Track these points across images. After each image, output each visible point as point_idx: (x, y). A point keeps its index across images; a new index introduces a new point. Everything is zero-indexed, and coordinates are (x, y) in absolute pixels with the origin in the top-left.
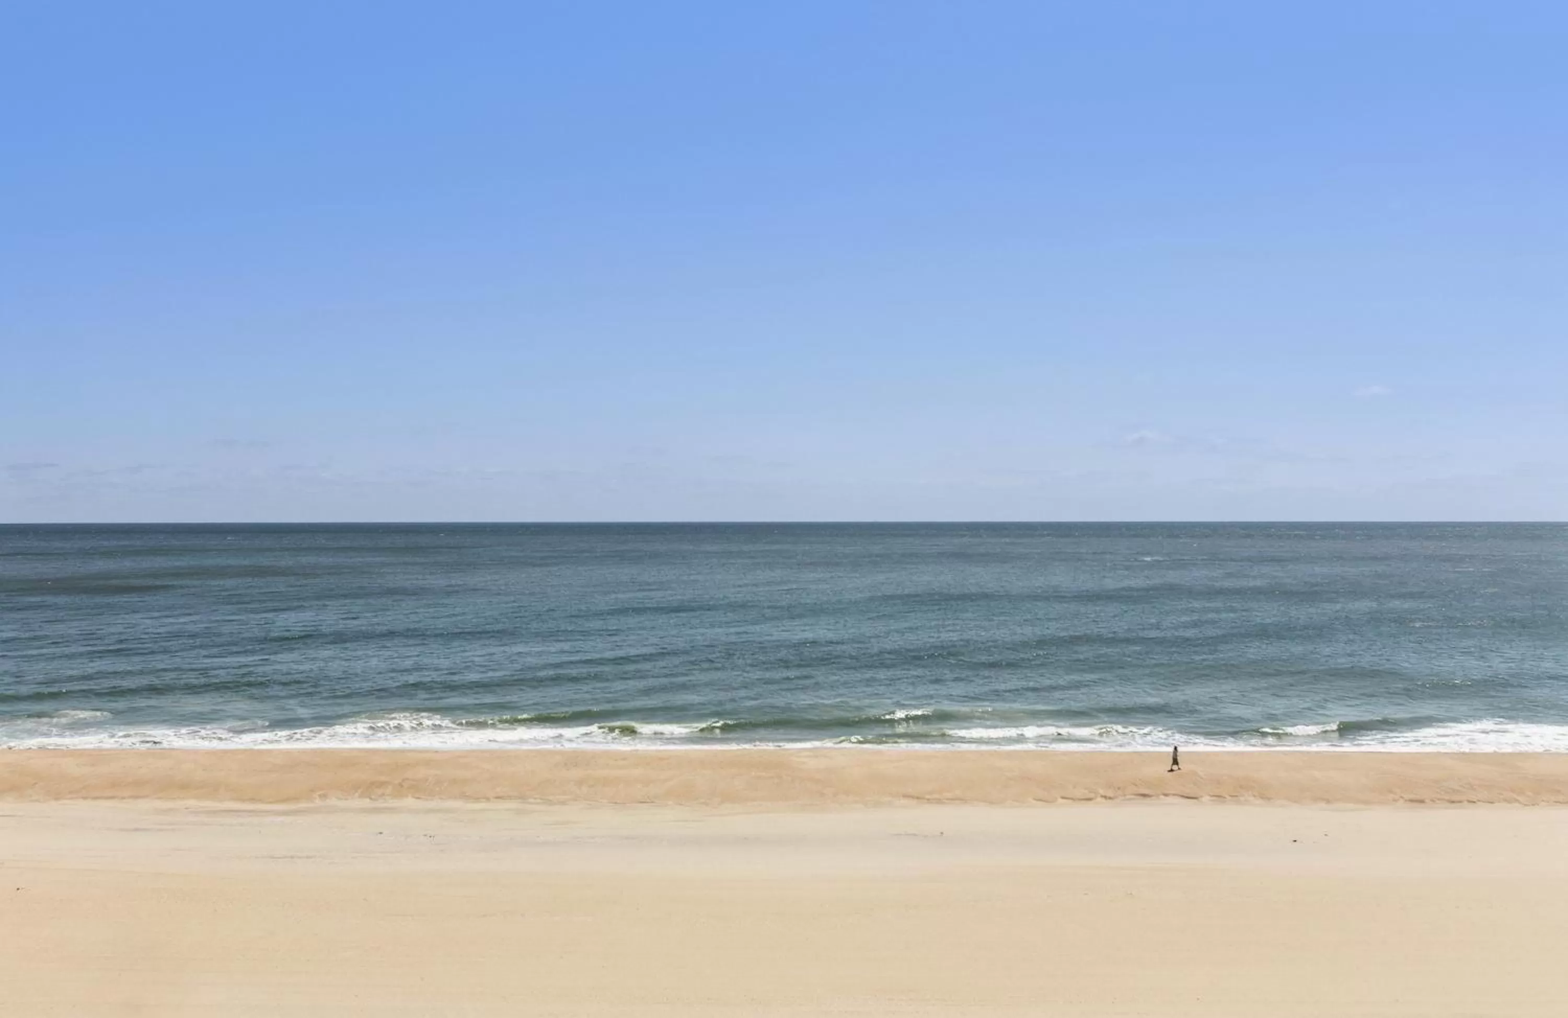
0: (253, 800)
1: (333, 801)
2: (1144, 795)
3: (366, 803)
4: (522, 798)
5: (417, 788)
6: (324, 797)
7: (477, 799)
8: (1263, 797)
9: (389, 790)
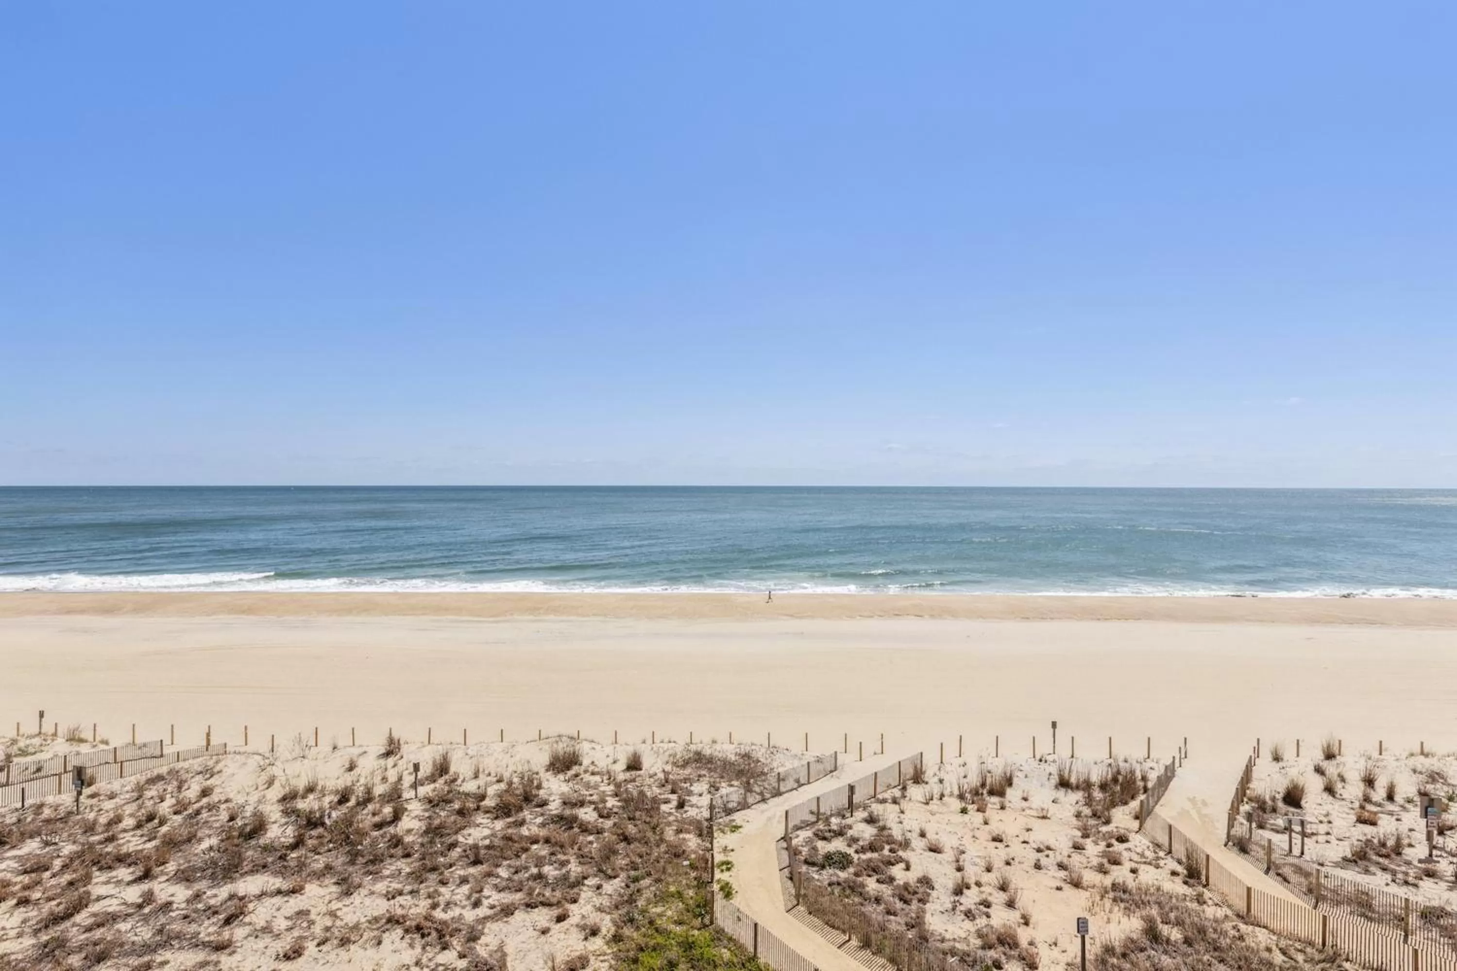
0: (479, 616)
1: (516, 617)
2: (897, 615)
3: (531, 617)
4: (605, 615)
5: (555, 610)
6: (512, 614)
7: (584, 616)
8: (953, 616)
9: (541, 611)
